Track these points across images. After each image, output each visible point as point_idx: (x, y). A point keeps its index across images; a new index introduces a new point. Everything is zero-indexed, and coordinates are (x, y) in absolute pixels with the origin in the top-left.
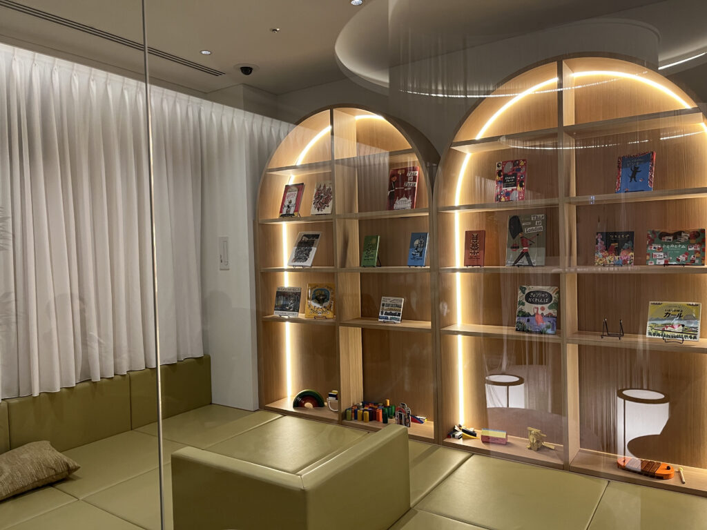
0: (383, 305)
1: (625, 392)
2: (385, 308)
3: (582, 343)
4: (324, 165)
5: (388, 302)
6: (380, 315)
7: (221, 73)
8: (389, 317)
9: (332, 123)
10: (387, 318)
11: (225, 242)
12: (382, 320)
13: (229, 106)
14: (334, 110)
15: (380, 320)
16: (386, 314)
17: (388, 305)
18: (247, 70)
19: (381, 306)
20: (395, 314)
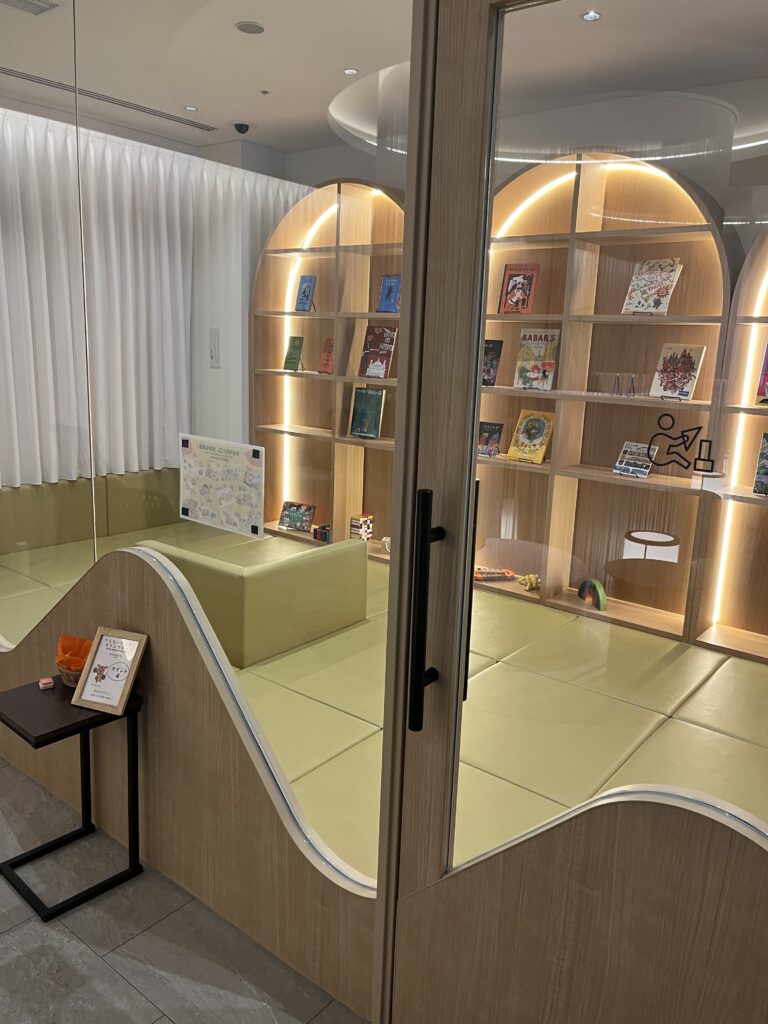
0: (625, 452)
1: (633, 534)
2: (627, 456)
3: (582, 477)
4: (327, 250)
5: (634, 449)
6: (617, 464)
7: (214, 129)
8: (631, 468)
9: (339, 202)
10: (627, 470)
11: (215, 335)
12: (618, 472)
13: (224, 163)
14: (342, 185)
15: (615, 471)
16: (628, 464)
17: (632, 453)
18: (242, 128)
19: (622, 454)
20: (641, 466)
